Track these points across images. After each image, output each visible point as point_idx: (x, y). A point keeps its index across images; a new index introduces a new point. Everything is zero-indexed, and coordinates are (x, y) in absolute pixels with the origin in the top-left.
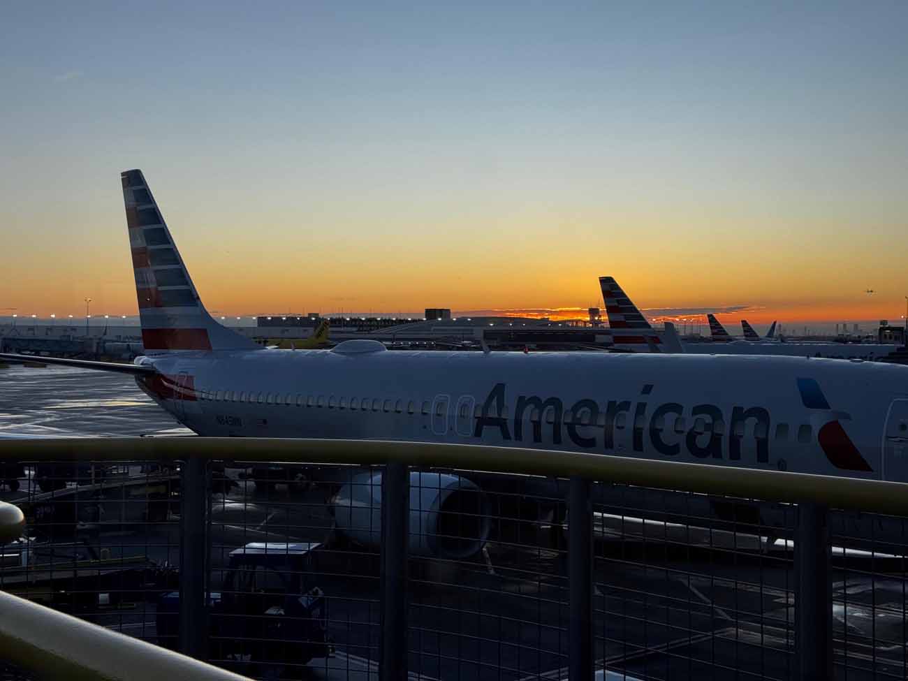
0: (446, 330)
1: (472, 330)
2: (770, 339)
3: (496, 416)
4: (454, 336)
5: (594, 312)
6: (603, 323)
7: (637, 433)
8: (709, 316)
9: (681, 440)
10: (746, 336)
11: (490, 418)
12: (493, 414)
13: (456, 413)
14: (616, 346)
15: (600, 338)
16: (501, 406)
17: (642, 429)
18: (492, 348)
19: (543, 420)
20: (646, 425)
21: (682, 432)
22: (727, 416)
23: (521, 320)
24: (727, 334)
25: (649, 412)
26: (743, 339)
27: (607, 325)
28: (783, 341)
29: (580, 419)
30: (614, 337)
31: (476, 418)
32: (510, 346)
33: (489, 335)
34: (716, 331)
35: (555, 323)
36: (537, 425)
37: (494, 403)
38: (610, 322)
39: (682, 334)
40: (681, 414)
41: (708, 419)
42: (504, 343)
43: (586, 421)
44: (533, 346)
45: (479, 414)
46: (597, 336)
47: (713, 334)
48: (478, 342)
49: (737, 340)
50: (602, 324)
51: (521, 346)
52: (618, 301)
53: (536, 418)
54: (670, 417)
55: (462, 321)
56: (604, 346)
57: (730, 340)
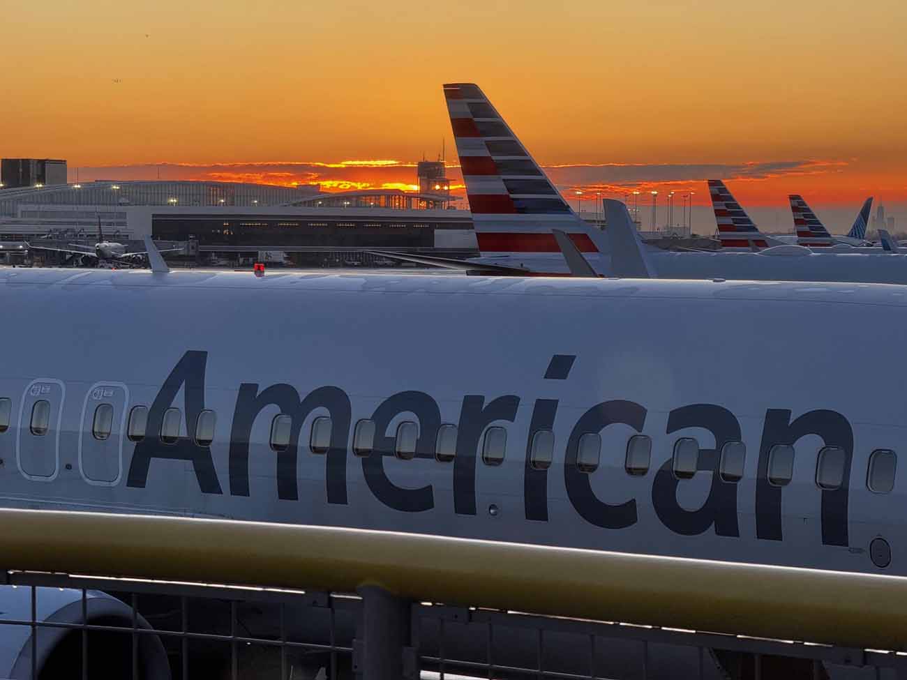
0: (54, 214)
1: (123, 215)
2: (857, 241)
3: (183, 433)
4: (77, 228)
5: (429, 172)
6: (454, 199)
7: (535, 476)
8: (713, 183)
9: (641, 492)
10: (800, 234)
11: (167, 439)
12: (175, 428)
13: (83, 426)
14: (486, 257)
15: (445, 239)
16: (195, 408)
17: (546, 465)
18: (174, 260)
19: (303, 442)
20: (555, 454)
21: (643, 472)
22: (752, 432)
23: (250, 190)
24: (754, 229)
25: (564, 423)
26: (792, 241)
27: (463, 206)
28: (887, 248)
29: (394, 441)
30: (480, 236)
31: (134, 438)
32: (219, 255)
33: (166, 228)
34: (728, 221)
35: (336, 198)
36: (286, 456)
37: (179, 400)
38: (469, 197)
39: (645, 228)
40: (640, 428)
41: (705, 438)
42: (203, 248)
43: (407, 446)
44: (278, 255)
45: (140, 430)
46: (437, 232)
47: (722, 228)
48: (136, 245)
49: (777, 243)
50: (452, 203)
51: (247, 255)
52: (489, 145)
53: (283, 440)
54: (615, 435)
55: (96, 192)
56: (456, 257)
57: (761, 243)
